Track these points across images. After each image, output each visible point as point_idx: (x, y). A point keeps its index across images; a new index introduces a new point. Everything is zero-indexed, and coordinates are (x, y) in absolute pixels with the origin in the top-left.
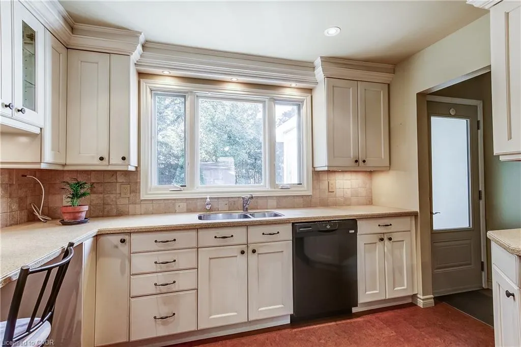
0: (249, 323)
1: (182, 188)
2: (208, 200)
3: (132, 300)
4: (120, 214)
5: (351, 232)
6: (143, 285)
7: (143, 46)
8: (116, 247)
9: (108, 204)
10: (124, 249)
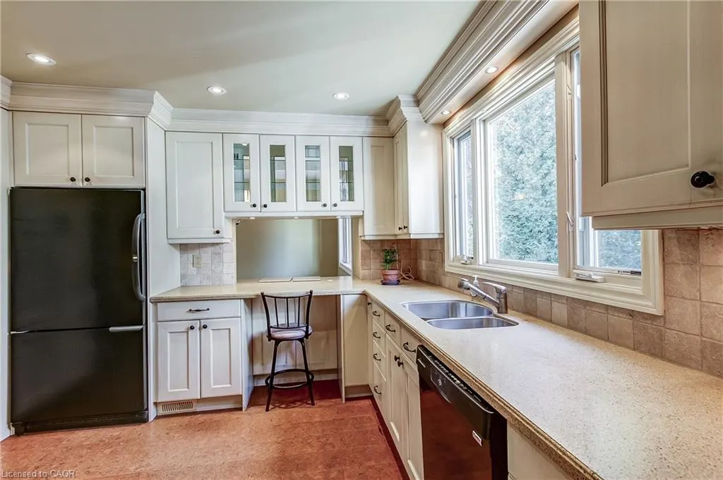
7: (418, 102)
9: (436, 271)
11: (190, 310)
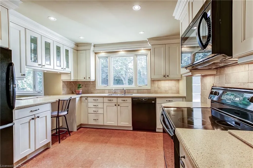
0: (118, 126)
1: (107, 86)
2: (114, 90)
3: (89, 114)
4: (91, 93)
5: (153, 102)
6: (91, 111)
7: (94, 46)
8: (85, 100)
9: (89, 90)
10: (86, 101)
11: (31, 111)
